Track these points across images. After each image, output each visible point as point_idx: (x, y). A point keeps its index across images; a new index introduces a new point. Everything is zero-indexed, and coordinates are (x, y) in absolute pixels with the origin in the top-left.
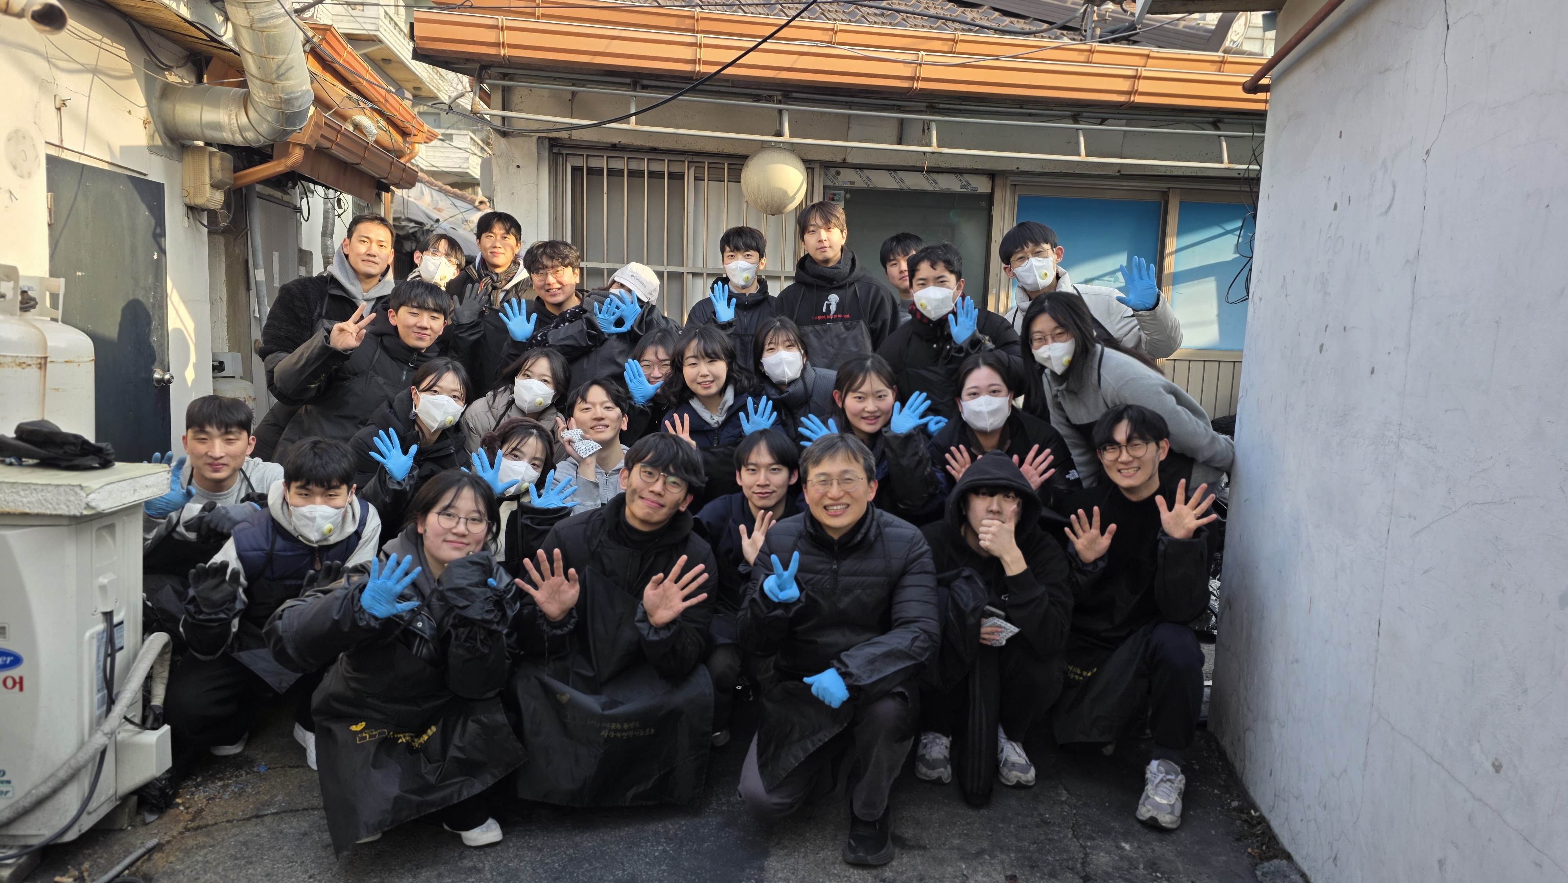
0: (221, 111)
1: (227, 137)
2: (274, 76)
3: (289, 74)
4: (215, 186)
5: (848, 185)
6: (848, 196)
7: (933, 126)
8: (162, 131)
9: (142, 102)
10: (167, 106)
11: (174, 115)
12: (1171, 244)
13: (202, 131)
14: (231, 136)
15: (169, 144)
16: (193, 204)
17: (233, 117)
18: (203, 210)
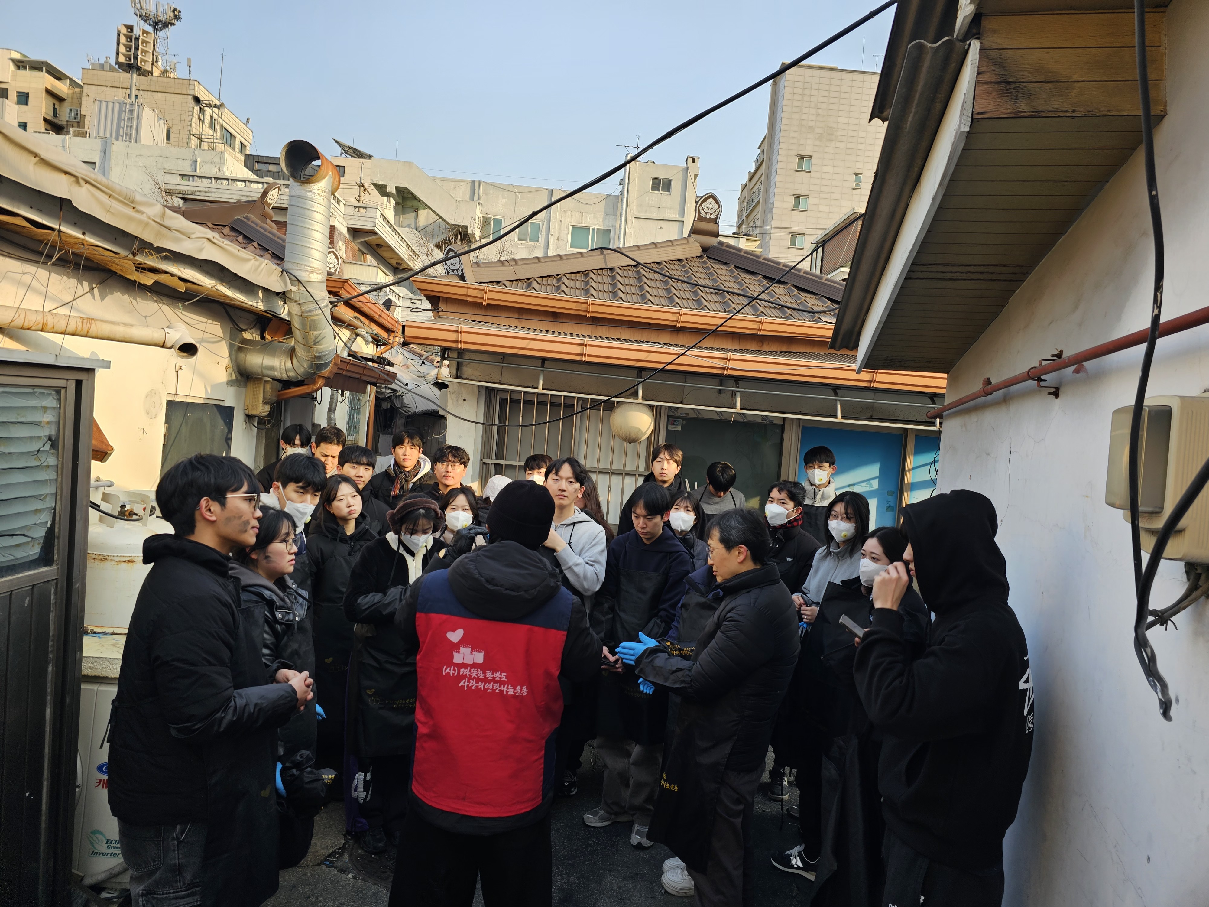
0: (276, 359)
1: (277, 374)
2: (312, 343)
3: (321, 342)
4: (265, 403)
5: (684, 415)
6: (684, 422)
7: (738, 394)
8: (236, 370)
9: (227, 354)
10: (242, 355)
11: (245, 361)
12: (911, 461)
13: (262, 371)
14: (280, 375)
15: (239, 378)
16: (250, 414)
17: (283, 364)
18: (256, 416)
